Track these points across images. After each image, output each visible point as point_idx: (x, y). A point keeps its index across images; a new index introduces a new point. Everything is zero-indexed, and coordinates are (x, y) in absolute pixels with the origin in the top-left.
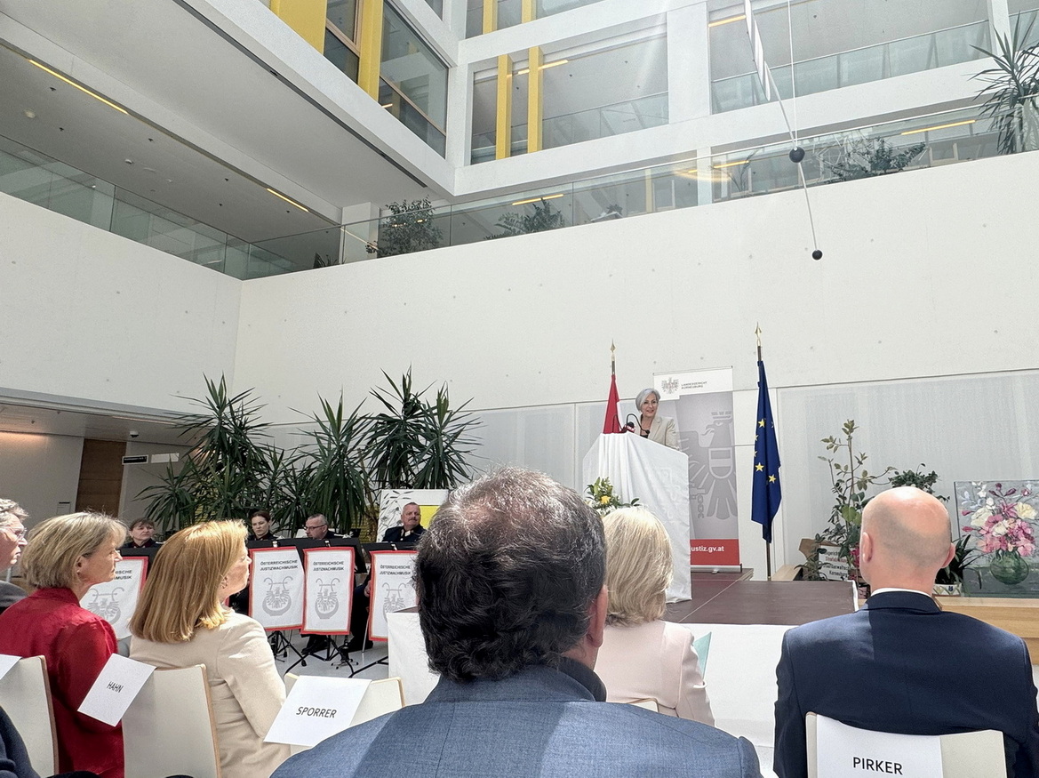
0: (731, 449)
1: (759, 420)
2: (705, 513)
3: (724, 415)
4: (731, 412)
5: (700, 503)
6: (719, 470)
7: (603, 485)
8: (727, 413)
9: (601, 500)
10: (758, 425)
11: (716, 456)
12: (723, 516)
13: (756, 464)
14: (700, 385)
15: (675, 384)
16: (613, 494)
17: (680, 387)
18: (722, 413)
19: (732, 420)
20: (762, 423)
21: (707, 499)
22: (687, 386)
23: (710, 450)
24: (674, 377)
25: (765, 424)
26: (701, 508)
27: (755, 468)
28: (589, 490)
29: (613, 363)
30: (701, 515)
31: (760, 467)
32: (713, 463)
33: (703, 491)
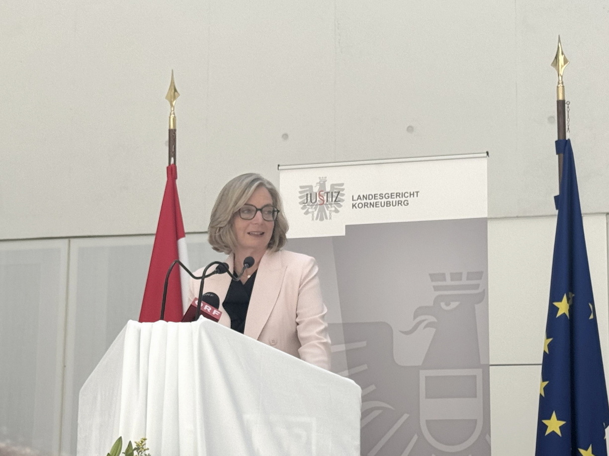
0: (478, 372)
1: (555, 296)
3: (464, 281)
8: (471, 275)
10: (553, 310)
11: (438, 390)
13: (544, 414)
14: (400, 199)
15: (334, 196)
17: (347, 202)
18: (456, 276)
19: (483, 296)
20: (563, 307)
22: (366, 201)
23: (423, 374)
24: (333, 176)
25: (572, 309)
27: (542, 428)
29: (172, 134)
31: (554, 425)
32: (431, 410)
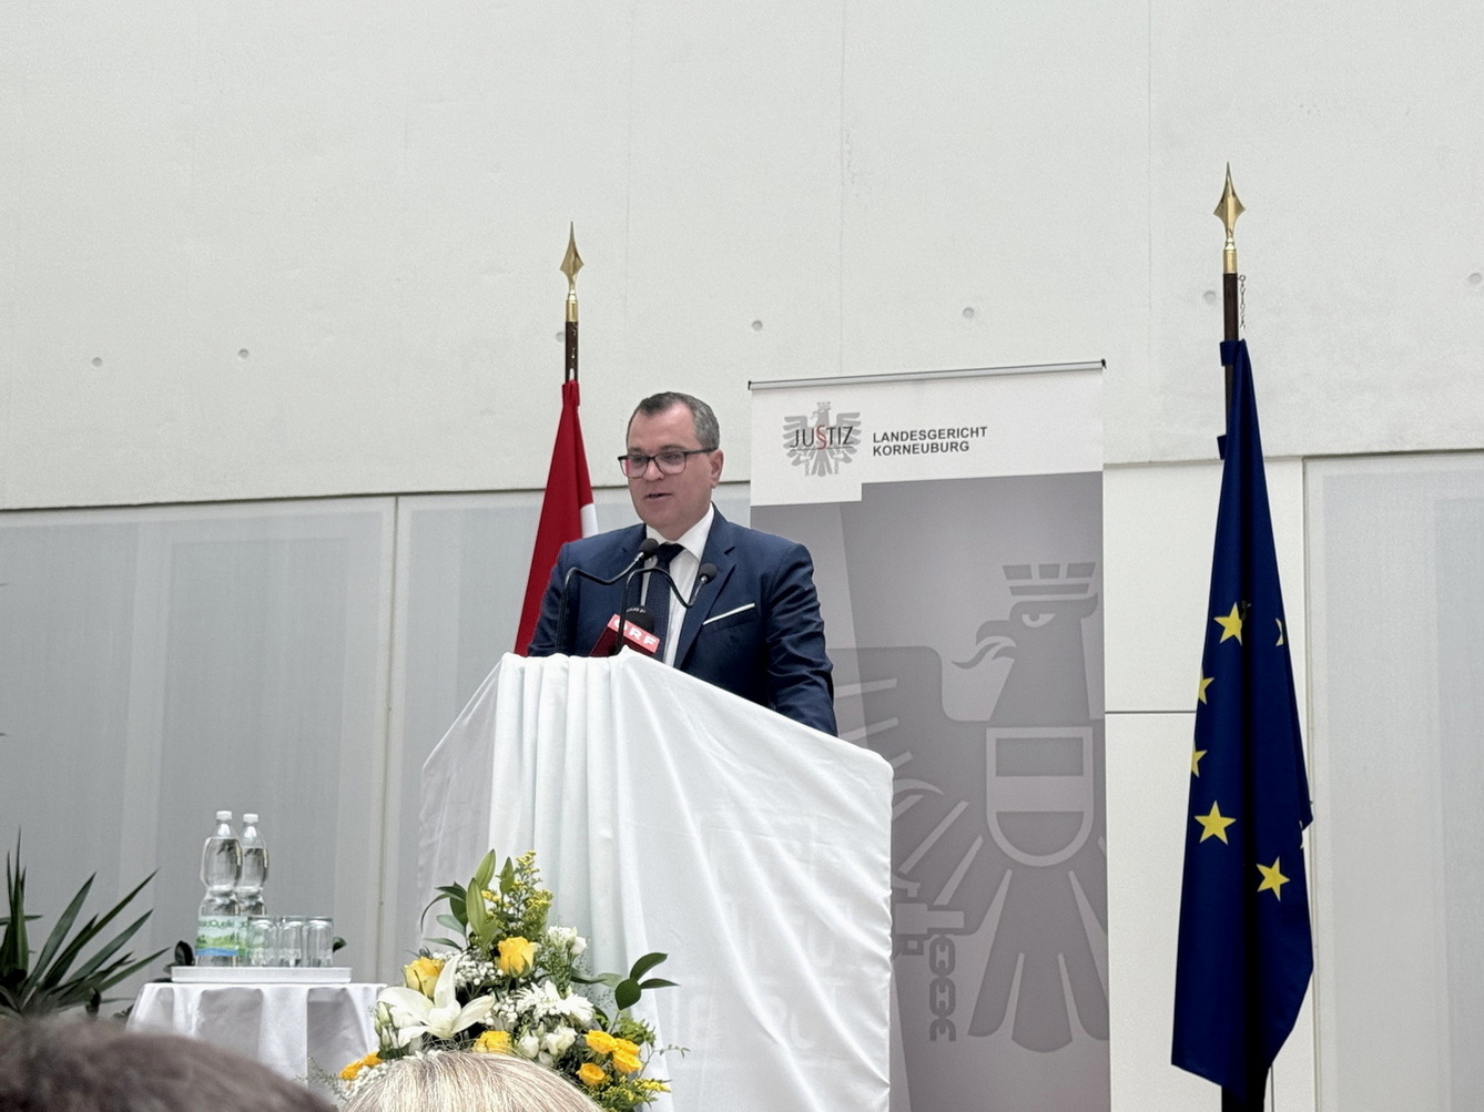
0: (1086, 733)
1: (1217, 606)
2: (963, 1017)
3: (1063, 580)
4: (1091, 569)
5: (943, 977)
6: (1029, 828)
7: (507, 886)
8: (1073, 570)
9: (495, 953)
10: (1214, 630)
11: (1018, 761)
12: (1043, 1035)
13: (1198, 805)
14: (954, 439)
15: (842, 435)
16: (551, 931)
17: (865, 444)
18: (1049, 571)
20: (1232, 625)
21: (973, 956)
22: (898, 443)
23: (993, 734)
24: (841, 404)
25: (1246, 630)
26: (943, 997)
27: (1194, 829)
28: (445, 906)
29: (572, 331)
30: (943, 1024)
31: (1216, 824)
32: (1006, 794)
33: (956, 919)
